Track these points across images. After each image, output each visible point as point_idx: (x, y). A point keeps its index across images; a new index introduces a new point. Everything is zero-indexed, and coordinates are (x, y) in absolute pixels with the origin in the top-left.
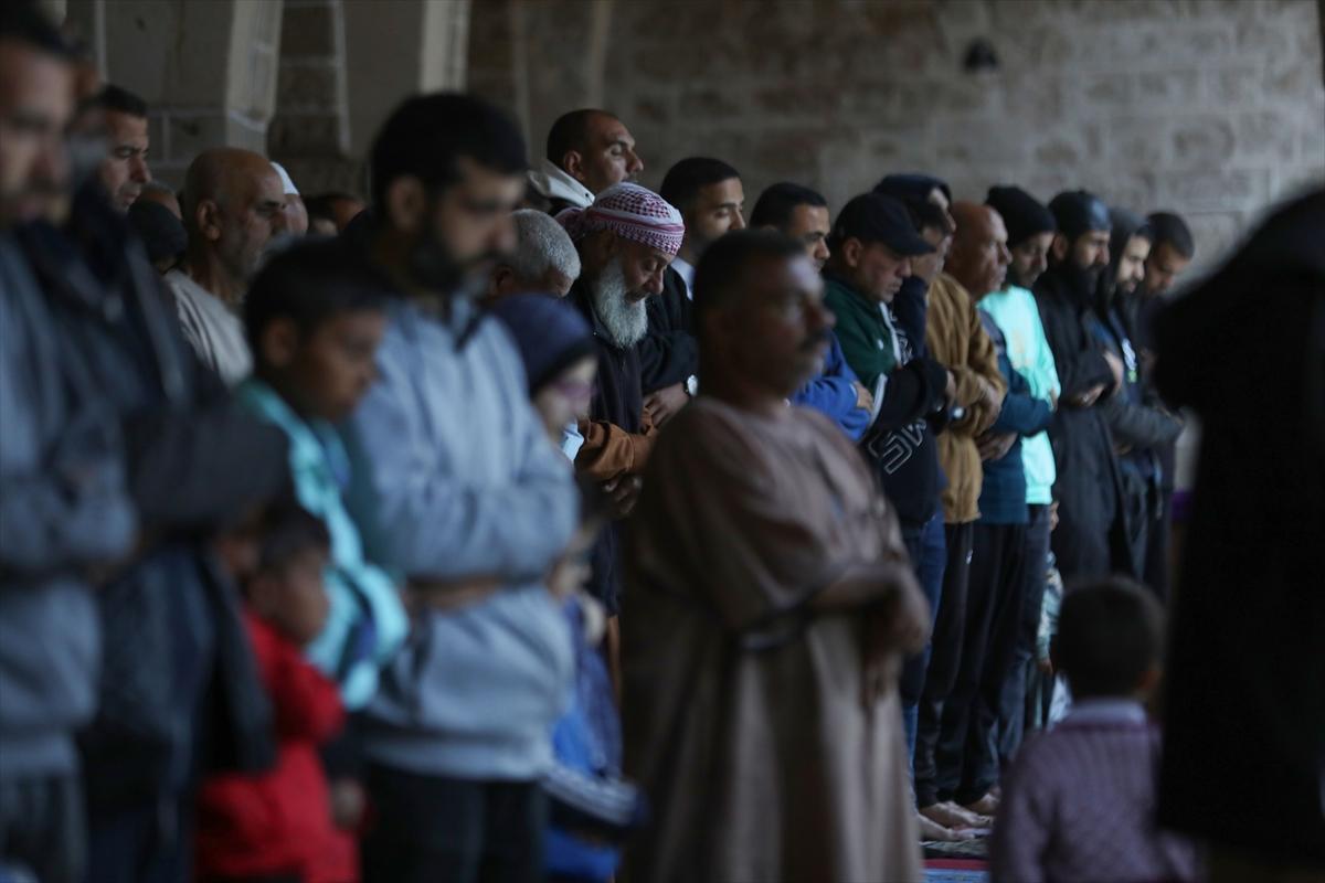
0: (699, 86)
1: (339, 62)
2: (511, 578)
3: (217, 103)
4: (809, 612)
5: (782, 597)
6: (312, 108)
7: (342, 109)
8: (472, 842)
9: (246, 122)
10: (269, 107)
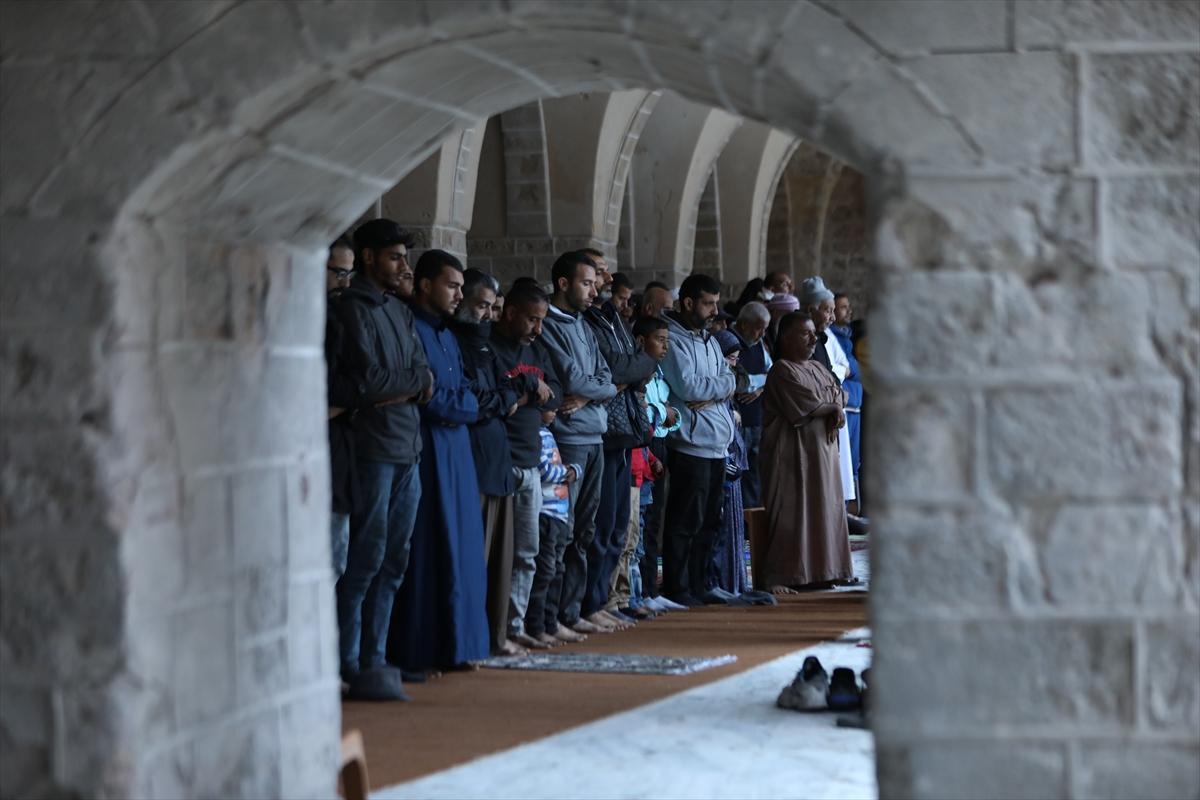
0: (857, 256)
1: (720, 250)
2: (716, 400)
3: (672, 266)
4: (811, 417)
5: (803, 414)
6: (710, 266)
7: (720, 266)
8: (708, 474)
9: (683, 273)
10: (690, 267)
